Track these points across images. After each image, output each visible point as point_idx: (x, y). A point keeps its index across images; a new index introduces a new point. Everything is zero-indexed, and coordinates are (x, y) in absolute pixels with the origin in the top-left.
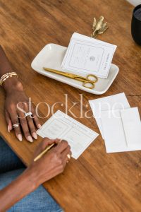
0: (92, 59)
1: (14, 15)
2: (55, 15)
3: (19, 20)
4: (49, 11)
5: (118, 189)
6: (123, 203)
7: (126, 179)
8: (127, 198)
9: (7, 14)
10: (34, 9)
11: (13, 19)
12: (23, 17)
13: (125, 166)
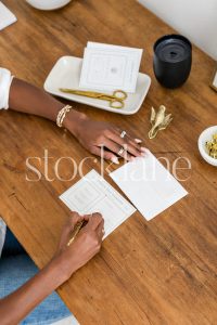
0: (113, 70)
1: (16, 47)
2: (67, 43)
3: (23, 53)
4: (61, 37)
5: (143, 287)
6: (150, 307)
7: (154, 273)
8: (154, 300)
9: (7, 45)
10: (42, 36)
11: (16, 53)
12: (27, 49)
13: (153, 255)
